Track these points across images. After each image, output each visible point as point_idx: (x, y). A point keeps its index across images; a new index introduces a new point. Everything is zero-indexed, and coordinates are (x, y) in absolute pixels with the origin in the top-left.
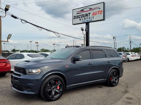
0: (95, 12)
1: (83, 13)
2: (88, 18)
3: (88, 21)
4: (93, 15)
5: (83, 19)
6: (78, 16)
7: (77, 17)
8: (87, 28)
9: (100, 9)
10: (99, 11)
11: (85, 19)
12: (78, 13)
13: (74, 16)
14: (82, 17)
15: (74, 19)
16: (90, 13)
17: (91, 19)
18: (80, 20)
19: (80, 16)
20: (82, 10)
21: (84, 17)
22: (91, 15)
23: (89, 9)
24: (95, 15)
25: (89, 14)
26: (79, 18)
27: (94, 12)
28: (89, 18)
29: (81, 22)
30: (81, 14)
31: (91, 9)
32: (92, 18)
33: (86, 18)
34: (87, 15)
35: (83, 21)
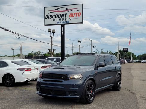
0: (73, 13)
1: (58, 13)
2: (64, 19)
3: (64, 22)
4: (70, 16)
5: (58, 20)
6: (52, 15)
7: (50, 17)
8: (63, 30)
9: (78, 10)
10: (77, 13)
11: (60, 20)
12: (51, 13)
13: (46, 16)
14: (56, 18)
15: (46, 18)
16: (67, 14)
17: (67, 21)
18: (54, 20)
19: (54, 16)
20: (57, 9)
21: (59, 18)
22: (67, 16)
23: (65, 9)
24: (73, 17)
25: (65, 15)
26: (53, 18)
27: (71, 14)
28: (66, 19)
29: (55, 23)
30: (55, 14)
31: (67, 9)
32: (69, 19)
33: (62, 19)
34: (62, 16)
35: (58, 22)
